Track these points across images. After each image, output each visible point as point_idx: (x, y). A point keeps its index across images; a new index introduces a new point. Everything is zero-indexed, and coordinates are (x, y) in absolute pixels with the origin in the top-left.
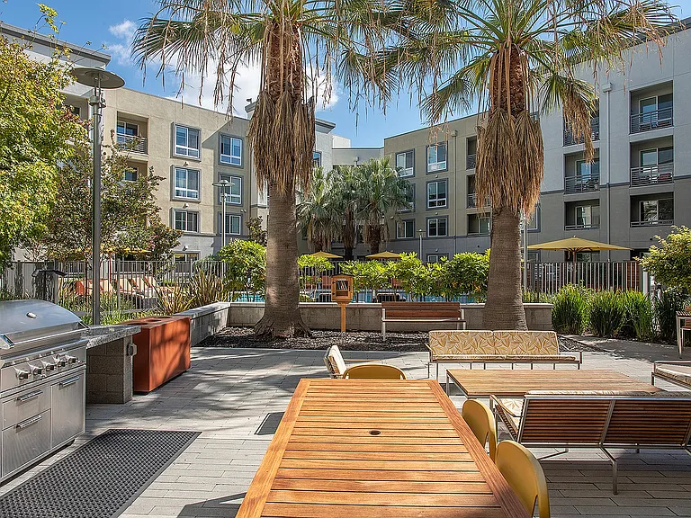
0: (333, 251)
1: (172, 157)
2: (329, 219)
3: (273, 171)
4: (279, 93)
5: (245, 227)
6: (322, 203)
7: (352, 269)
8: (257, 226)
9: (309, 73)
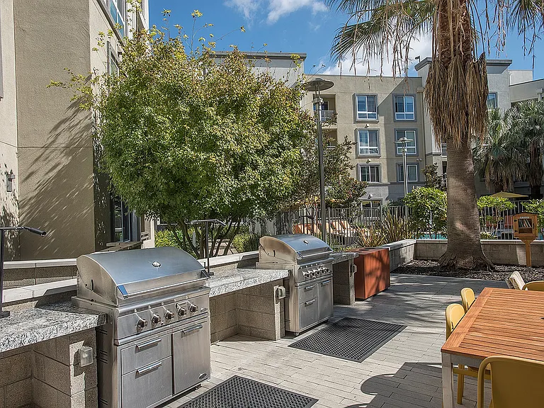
0: (516, 190)
1: (356, 122)
2: (510, 159)
3: (449, 128)
4: (450, 58)
5: (422, 175)
6: (500, 143)
7: (536, 208)
8: (432, 173)
9: (477, 28)
